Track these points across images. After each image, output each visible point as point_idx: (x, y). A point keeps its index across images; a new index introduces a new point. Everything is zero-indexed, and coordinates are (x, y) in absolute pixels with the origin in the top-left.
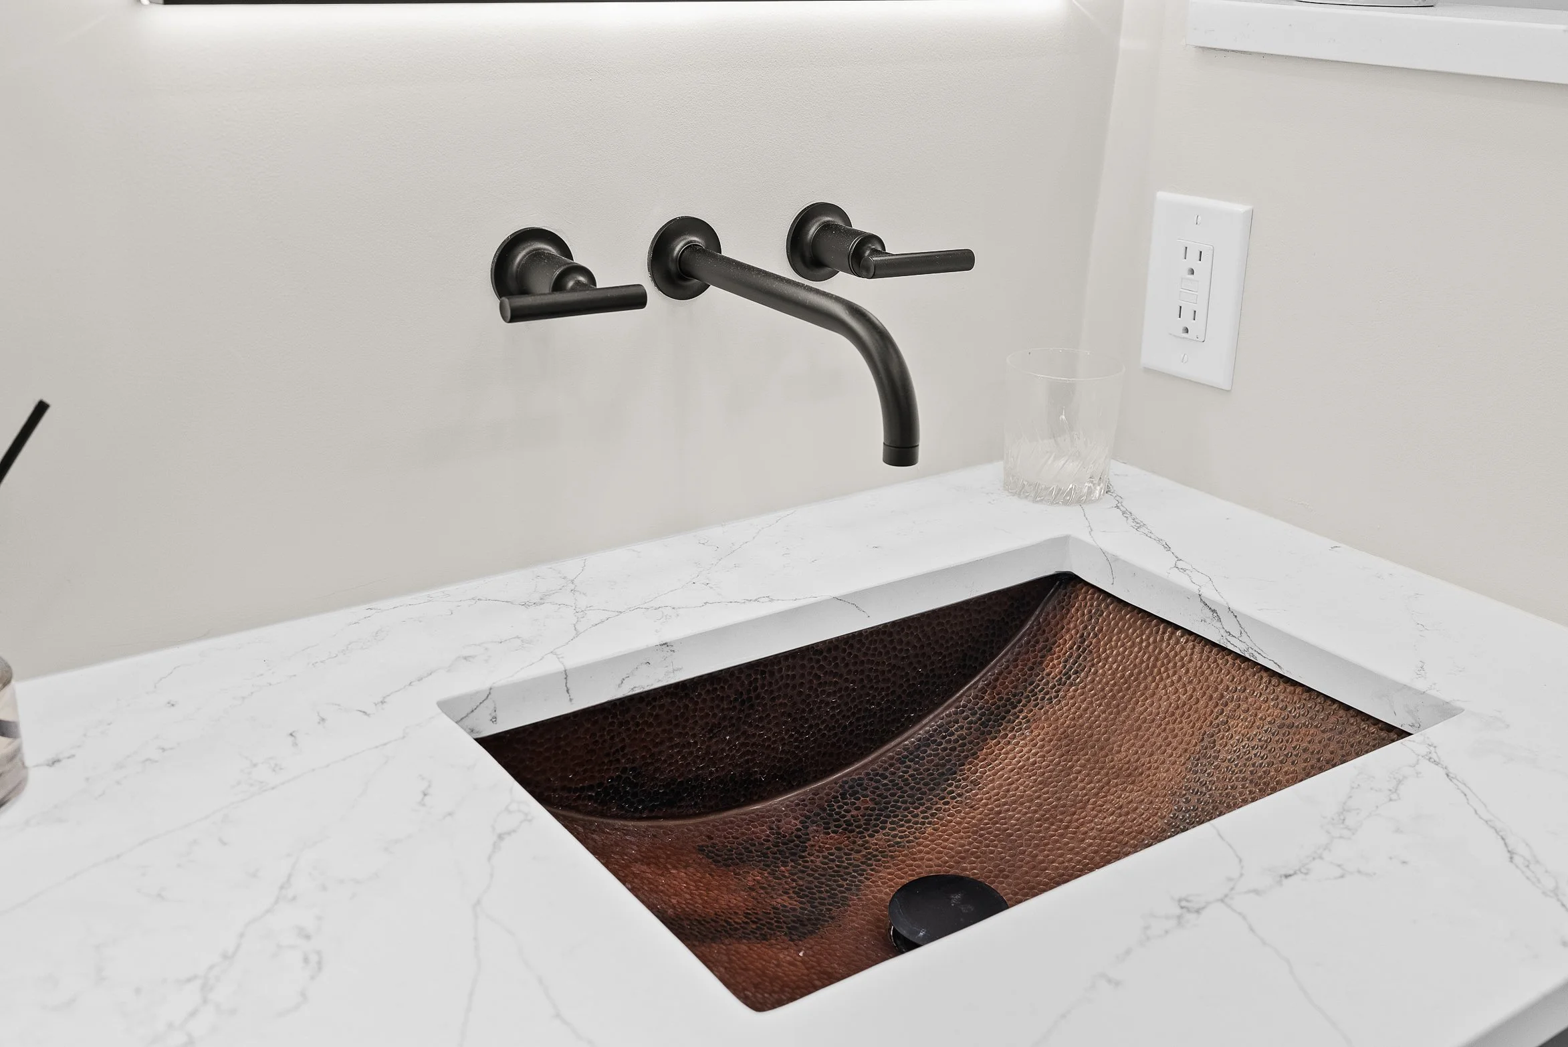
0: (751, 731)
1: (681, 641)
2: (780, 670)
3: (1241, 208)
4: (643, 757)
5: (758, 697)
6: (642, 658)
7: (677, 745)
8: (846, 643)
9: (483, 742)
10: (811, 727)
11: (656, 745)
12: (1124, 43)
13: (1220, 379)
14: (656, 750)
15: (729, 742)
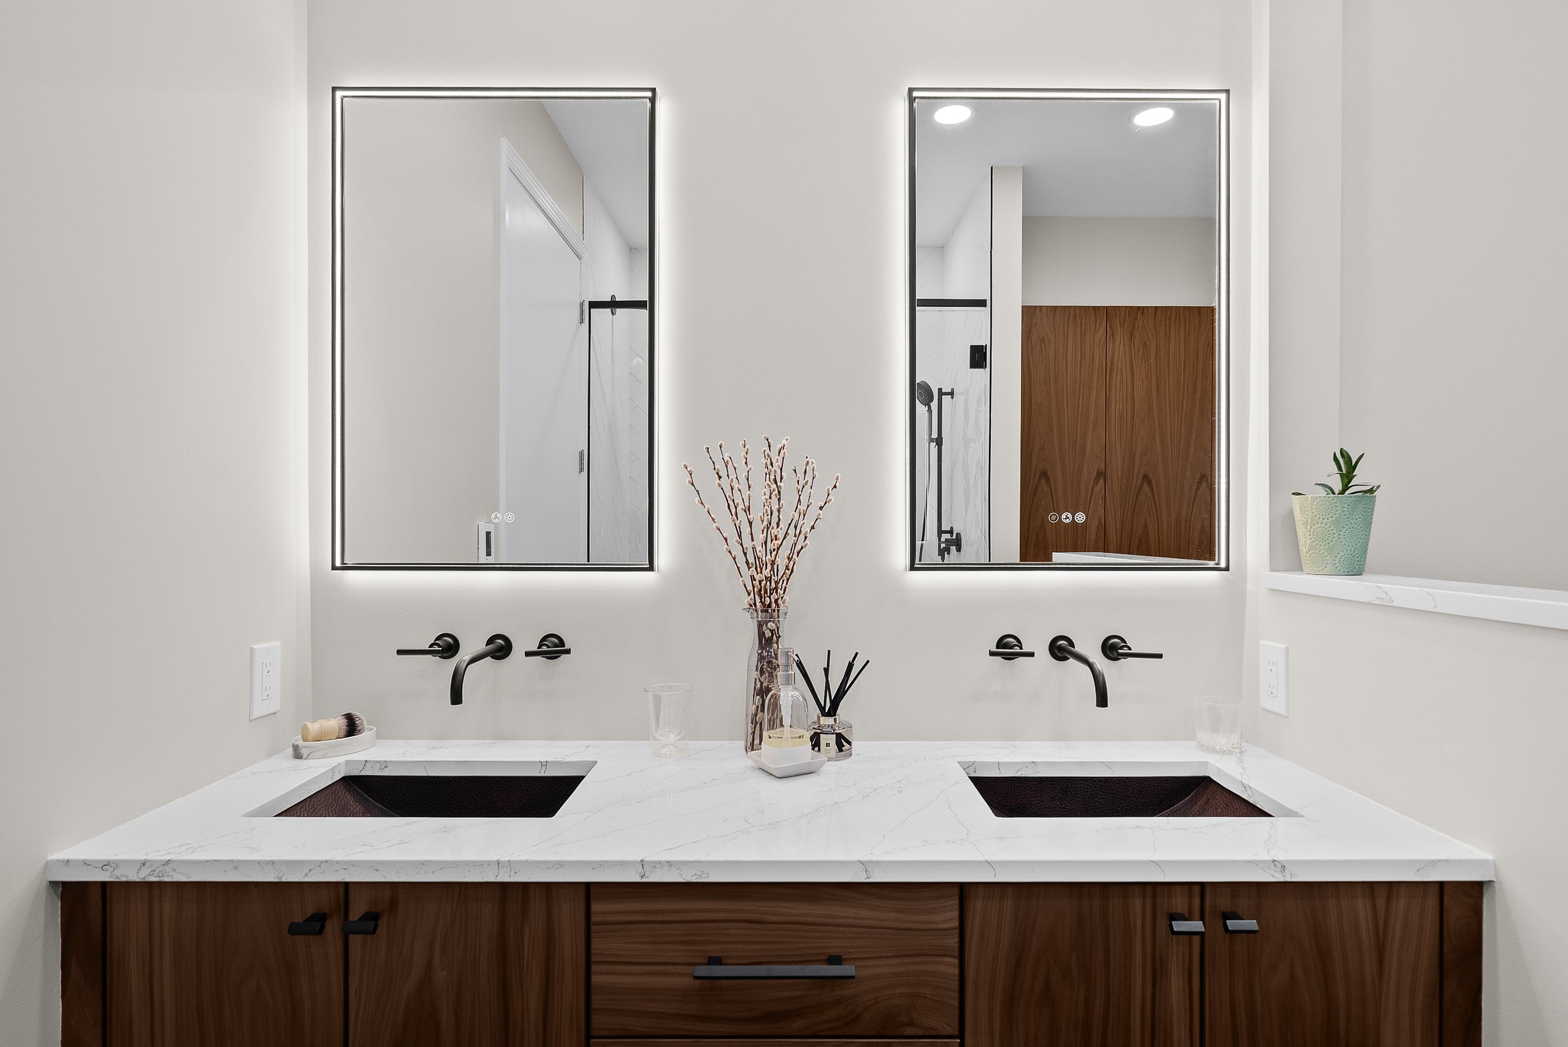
0: (1067, 803)
1: (1039, 762)
2: (1078, 784)
3: (1284, 646)
4: (1026, 801)
5: (1069, 791)
6: (1026, 765)
7: (1038, 800)
8: (1106, 780)
9: (971, 778)
10: (1092, 809)
11: (1031, 798)
12: (1249, 587)
13: (1282, 711)
14: (1031, 800)
15: (1058, 805)
